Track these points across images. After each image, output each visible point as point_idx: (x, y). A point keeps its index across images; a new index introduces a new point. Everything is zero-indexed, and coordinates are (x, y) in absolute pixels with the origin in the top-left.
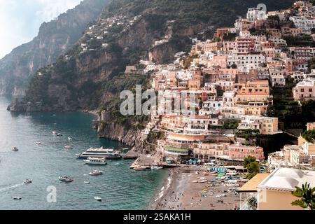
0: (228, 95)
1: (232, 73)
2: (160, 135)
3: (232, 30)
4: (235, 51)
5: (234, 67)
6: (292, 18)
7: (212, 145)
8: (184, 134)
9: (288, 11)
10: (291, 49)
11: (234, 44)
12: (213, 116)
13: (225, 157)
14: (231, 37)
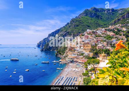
0: (82, 48)
1: (83, 43)
2: (67, 56)
3: (83, 34)
4: (84, 38)
5: (84, 42)
6: (97, 31)
7: (78, 59)
8: (72, 56)
9: (96, 30)
10: (97, 38)
11: (84, 37)
12: (78, 52)
13: (80, 62)
14: (83, 35)
